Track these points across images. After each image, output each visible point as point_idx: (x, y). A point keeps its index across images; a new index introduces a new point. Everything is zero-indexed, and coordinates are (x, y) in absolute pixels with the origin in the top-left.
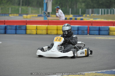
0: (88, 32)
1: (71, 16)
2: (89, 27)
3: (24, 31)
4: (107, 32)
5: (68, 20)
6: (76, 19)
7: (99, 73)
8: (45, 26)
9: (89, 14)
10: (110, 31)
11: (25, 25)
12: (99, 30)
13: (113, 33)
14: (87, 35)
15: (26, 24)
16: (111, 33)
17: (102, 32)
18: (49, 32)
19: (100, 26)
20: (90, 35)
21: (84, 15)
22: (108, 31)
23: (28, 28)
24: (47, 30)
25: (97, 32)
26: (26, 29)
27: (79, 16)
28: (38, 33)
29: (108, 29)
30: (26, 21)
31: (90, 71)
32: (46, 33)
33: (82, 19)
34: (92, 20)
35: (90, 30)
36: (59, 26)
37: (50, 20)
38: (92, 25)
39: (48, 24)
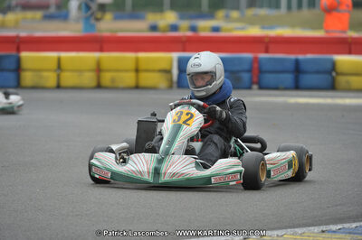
0: (255, 80)
1: (170, 17)
2: (256, 60)
3: (11, 76)
4: (327, 76)
5: (164, 31)
6: (193, 29)
7: (334, 232)
8: (91, 56)
10: (337, 74)
11: (14, 53)
12: (298, 69)
13: (348, 82)
14: (250, 88)
15: (19, 50)
16: (341, 80)
17: (307, 79)
18: (106, 78)
19: (301, 57)
20: (261, 88)
21: (221, 13)
22: (330, 73)
23: (25, 64)
24: (99, 69)
25: (289, 78)
26: (18, 69)
27: (203, 16)
28: (64, 82)
29: (329, 66)
30: (17, 37)
31: (299, 226)
32: (94, 83)
33: (216, 29)
35: (261, 71)
36: (142, 55)
37: (107, 34)
38: (267, 51)
39: (101, 50)
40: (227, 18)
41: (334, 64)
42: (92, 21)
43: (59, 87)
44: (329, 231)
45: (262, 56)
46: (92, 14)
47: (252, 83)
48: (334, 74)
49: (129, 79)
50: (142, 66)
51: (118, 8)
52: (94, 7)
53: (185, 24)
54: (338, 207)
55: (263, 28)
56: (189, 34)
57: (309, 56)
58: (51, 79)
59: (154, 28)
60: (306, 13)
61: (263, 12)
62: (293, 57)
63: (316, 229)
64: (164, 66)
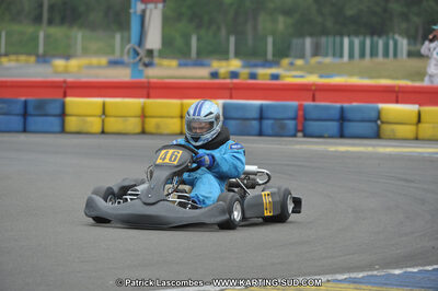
0: (300, 128)
1: (235, 64)
3: (56, 121)
4: (373, 125)
5: (224, 78)
6: (253, 76)
7: (340, 281)
9: (302, 56)
10: (382, 122)
11: (61, 98)
12: (343, 117)
13: (393, 131)
14: (295, 136)
15: (65, 95)
16: (386, 129)
17: (351, 127)
18: (151, 124)
19: (345, 105)
20: (305, 136)
21: (285, 62)
22: (376, 121)
23: (69, 110)
24: (143, 115)
25: (333, 126)
26: (63, 114)
27: (267, 64)
28: (108, 128)
29: (374, 115)
30: (65, 82)
32: (138, 130)
33: (275, 77)
34: (313, 79)
35: (306, 119)
38: (314, 99)
39: (148, 96)
41: (379, 112)
43: (103, 133)
47: (297, 131)
48: (379, 122)
53: (245, 71)
55: (321, 76)
57: (355, 104)
58: (95, 125)
59: (215, 75)
61: (328, 60)
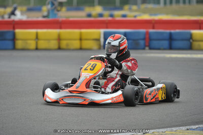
0: (147, 44)
2: (148, 33)
3: (10, 43)
4: (188, 42)
5: (95, 17)
6: (111, 16)
7: (194, 129)
8: (55, 32)
9: (136, 4)
10: (193, 41)
11: (12, 30)
12: (171, 38)
13: (199, 45)
14: (144, 49)
15: (14, 28)
16: (196, 44)
17: (176, 44)
18: (64, 44)
19: (172, 31)
20: (151, 49)
21: (126, 7)
22: (189, 40)
23: (18, 36)
24: (59, 39)
25: (166, 43)
26: (14, 39)
29: (188, 36)
30: (13, 21)
31: (174, 126)
32: (56, 47)
33: (124, 16)
34: (146, 17)
35: (150, 40)
36: (84, 31)
37: (64, 19)
38: (153, 28)
39: (61, 28)
40: (130, 9)
41: (191, 35)
42: (56, 12)
43: (37, 49)
44: (191, 129)
45: (151, 31)
46: (55, 8)
47: (146, 46)
48: (191, 41)
49: (76, 44)
50: (84, 37)
51: (69, 5)
52: (56, 4)
53: (106, 13)
54: (196, 116)
55: (151, 15)
56: (110, 18)
57: (177, 31)
58: (32, 45)
59: (89, 15)
60: (174, 6)
61: (150, 6)
62: (168, 31)
63: (184, 128)
64: (96, 37)
